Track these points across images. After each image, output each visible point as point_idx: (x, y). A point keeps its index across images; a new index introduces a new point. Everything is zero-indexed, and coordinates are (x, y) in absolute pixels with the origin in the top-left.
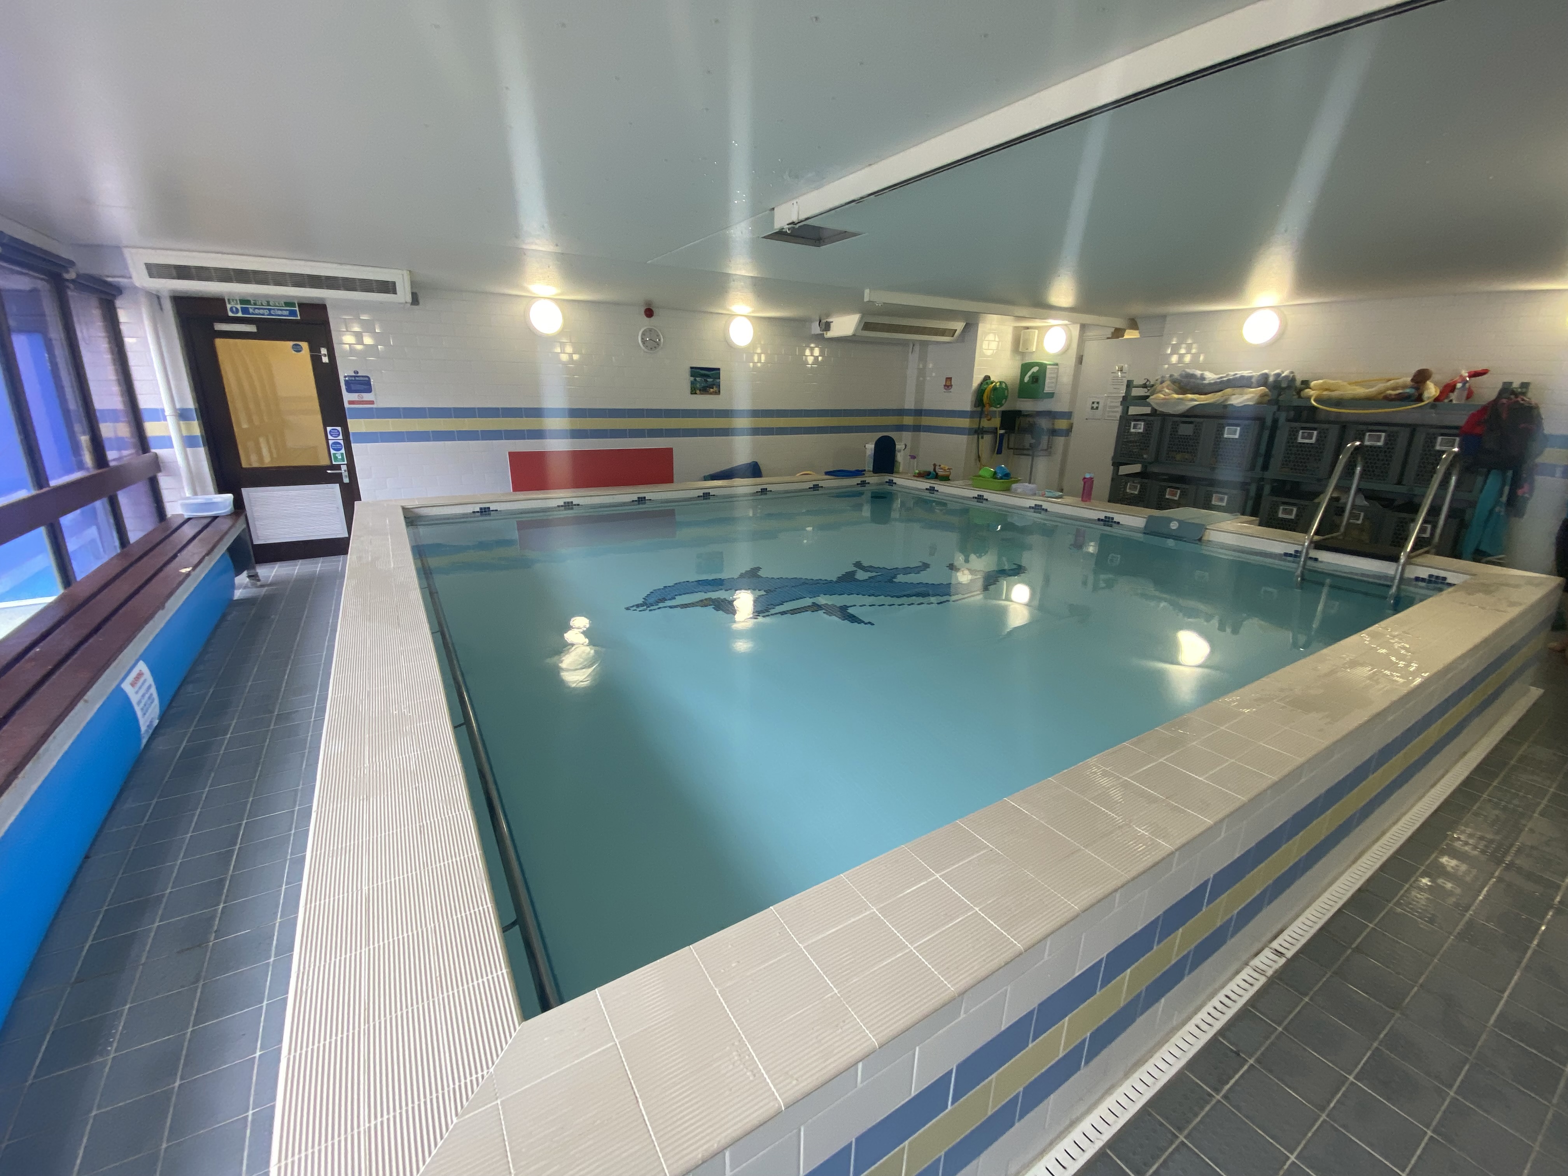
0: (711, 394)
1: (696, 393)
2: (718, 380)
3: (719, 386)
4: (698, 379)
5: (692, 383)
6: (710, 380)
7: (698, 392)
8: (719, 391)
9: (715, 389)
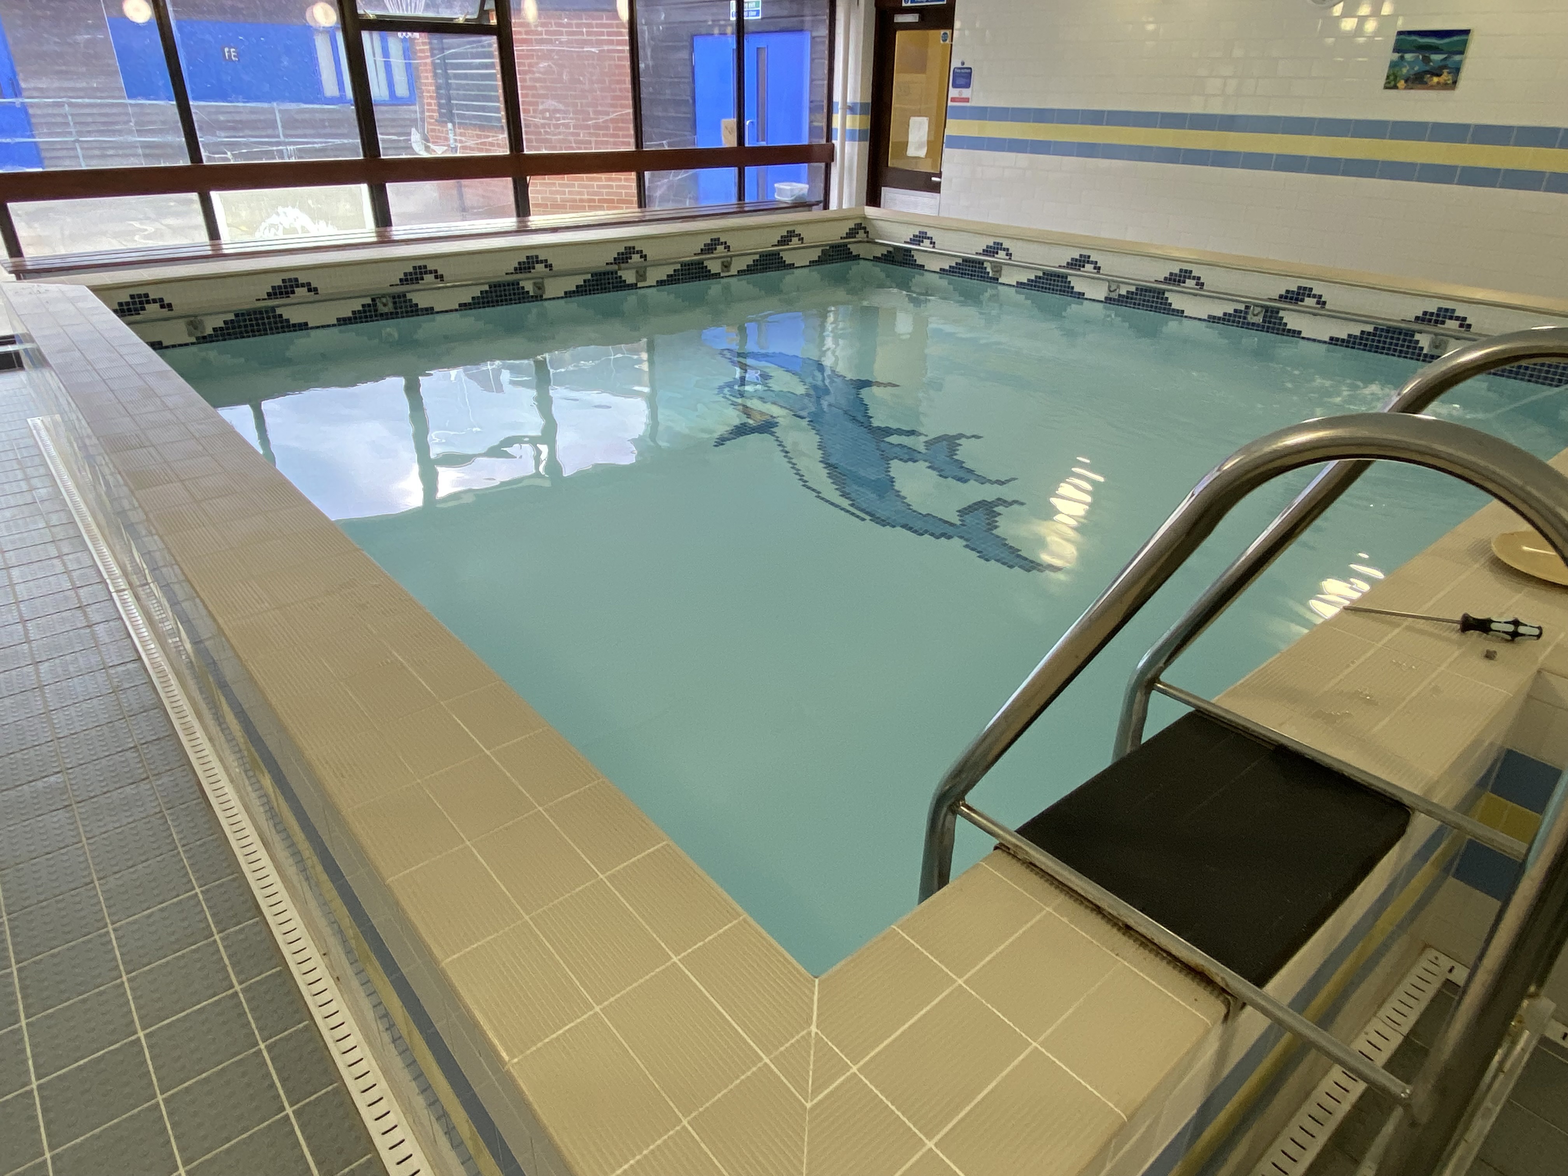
0: (1432, 88)
1: (1395, 87)
2: (1457, 58)
3: (1456, 71)
4: (1408, 56)
5: (1393, 65)
6: (1437, 58)
7: (1401, 84)
8: (1455, 82)
9: (1446, 77)
